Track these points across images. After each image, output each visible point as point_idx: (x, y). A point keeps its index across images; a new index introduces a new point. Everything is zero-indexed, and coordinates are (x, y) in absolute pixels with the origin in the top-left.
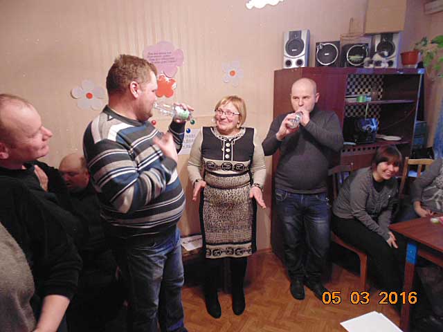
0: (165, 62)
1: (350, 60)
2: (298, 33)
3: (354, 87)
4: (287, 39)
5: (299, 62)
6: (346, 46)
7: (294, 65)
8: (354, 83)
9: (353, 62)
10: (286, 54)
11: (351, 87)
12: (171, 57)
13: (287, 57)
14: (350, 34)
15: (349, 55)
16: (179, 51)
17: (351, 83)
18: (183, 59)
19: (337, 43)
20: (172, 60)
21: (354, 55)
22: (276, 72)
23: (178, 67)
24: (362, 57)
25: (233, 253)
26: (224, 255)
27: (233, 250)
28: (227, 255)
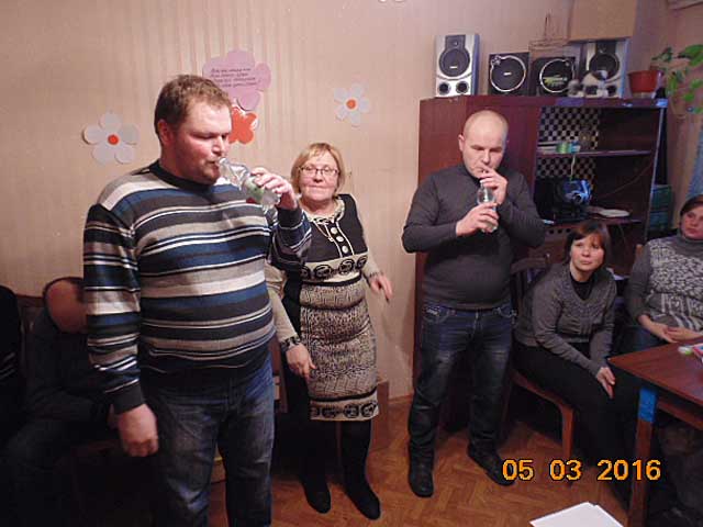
1: (545, 84)
2: (460, 39)
3: (551, 128)
4: (441, 49)
5: (462, 87)
6: (538, 60)
7: (453, 92)
9: (550, 87)
10: (439, 72)
11: (547, 128)
12: (250, 76)
13: (442, 78)
14: (545, 42)
15: (543, 76)
16: (263, 67)
17: (547, 122)
18: (270, 77)
19: (524, 56)
20: (252, 82)
21: (552, 76)
22: (422, 102)
23: (261, 93)
24: (566, 79)
25: (357, 414)
26: (342, 418)
27: (357, 408)
28: (347, 419)
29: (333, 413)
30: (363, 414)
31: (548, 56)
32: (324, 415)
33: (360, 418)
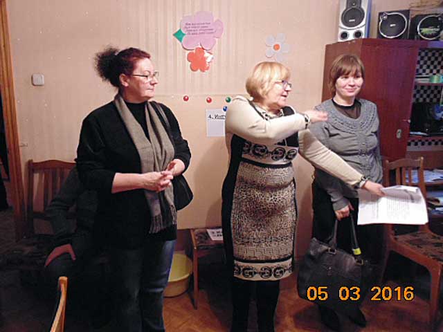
1: (422, 34)
2: (358, 1)
3: (425, 67)
5: (358, 34)
6: (417, 16)
7: (351, 37)
8: (425, 63)
9: (425, 36)
10: (341, 25)
11: (421, 67)
12: (209, 28)
13: (343, 28)
15: (420, 28)
16: (219, 22)
17: (422, 63)
18: (222, 30)
19: (407, 12)
20: (211, 31)
21: (427, 27)
22: (328, 46)
23: (217, 39)
24: (438, 30)
25: (270, 275)
26: (257, 278)
27: (271, 271)
28: (262, 279)
29: (251, 273)
30: (275, 275)
31: (422, 13)
32: (244, 274)
33: (272, 278)
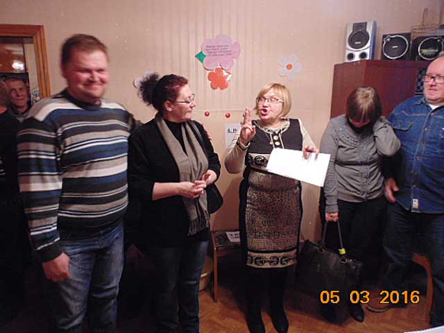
0: (222, 55)
1: (422, 54)
2: (364, 25)
4: (350, 31)
5: (363, 55)
6: (418, 38)
7: (357, 58)
9: (425, 56)
10: (348, 46)
13: (350, 50)
14: (423, 27)
15: (421, 49)
18: (240, 52)
19: (408, 35)
21: (427, 48)
22: (336, 67)
24: (437, 51)
25: (278, 263)
26: (267, 266)
27: (278, 259)
28: (270, 267)
30: (281, 263)
31: (423, 35)
